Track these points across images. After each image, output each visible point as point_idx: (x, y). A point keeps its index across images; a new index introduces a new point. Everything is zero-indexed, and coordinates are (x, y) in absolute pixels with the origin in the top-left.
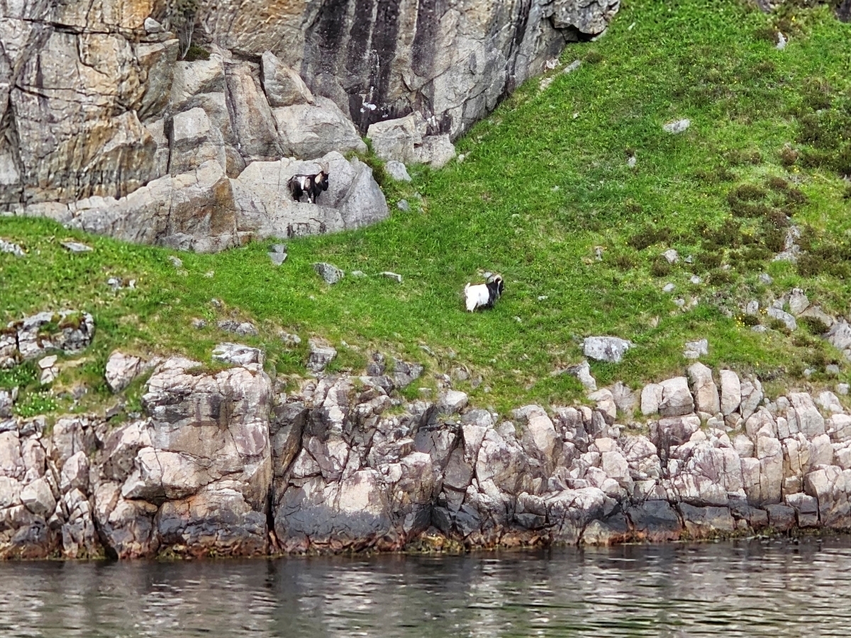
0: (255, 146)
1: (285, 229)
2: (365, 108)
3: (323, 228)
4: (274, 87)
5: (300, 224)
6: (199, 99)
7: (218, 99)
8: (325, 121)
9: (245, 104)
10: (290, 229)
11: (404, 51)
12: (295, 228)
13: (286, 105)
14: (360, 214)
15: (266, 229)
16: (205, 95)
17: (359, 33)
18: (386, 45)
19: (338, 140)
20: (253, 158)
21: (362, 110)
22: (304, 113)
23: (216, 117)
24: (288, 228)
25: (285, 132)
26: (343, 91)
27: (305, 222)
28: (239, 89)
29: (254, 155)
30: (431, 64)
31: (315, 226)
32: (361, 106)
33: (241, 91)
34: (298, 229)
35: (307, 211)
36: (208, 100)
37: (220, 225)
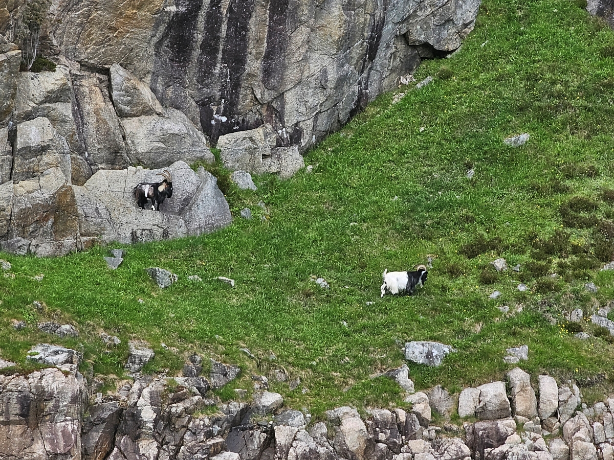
0: (102, 154)
1: (128, 235)
2: (216, 120)
3: (166, 234)
4: (122, 98)
5: (144, 230)
6: (44, 109)
7: (65, 109)
8: (172, 132)
9: (93, 114)
10: (133, 234)
11: (254, 65)
12: (138, 234)
13: (135, 116)
14: (203, 221)
15: (109, 234)
16: (51, 105)
17: (210, 48)
18: (236, 60)
19: (186, 150)
20: (100, 166)
21: (213, 122)
22: (152, 124)
23: (62, 127)
24: (132, 233)
25: (133, 142)
26: (194, 103)
27: (148, 228)
28: (87, 100)
29: (101, 163)
30: (282, 79)
31: (159, 232)
32: (211, 118)
33: (89, 101)
34: (142, 234)
35: (150, 218)
36: (53, 110)
37: (63, 231)
